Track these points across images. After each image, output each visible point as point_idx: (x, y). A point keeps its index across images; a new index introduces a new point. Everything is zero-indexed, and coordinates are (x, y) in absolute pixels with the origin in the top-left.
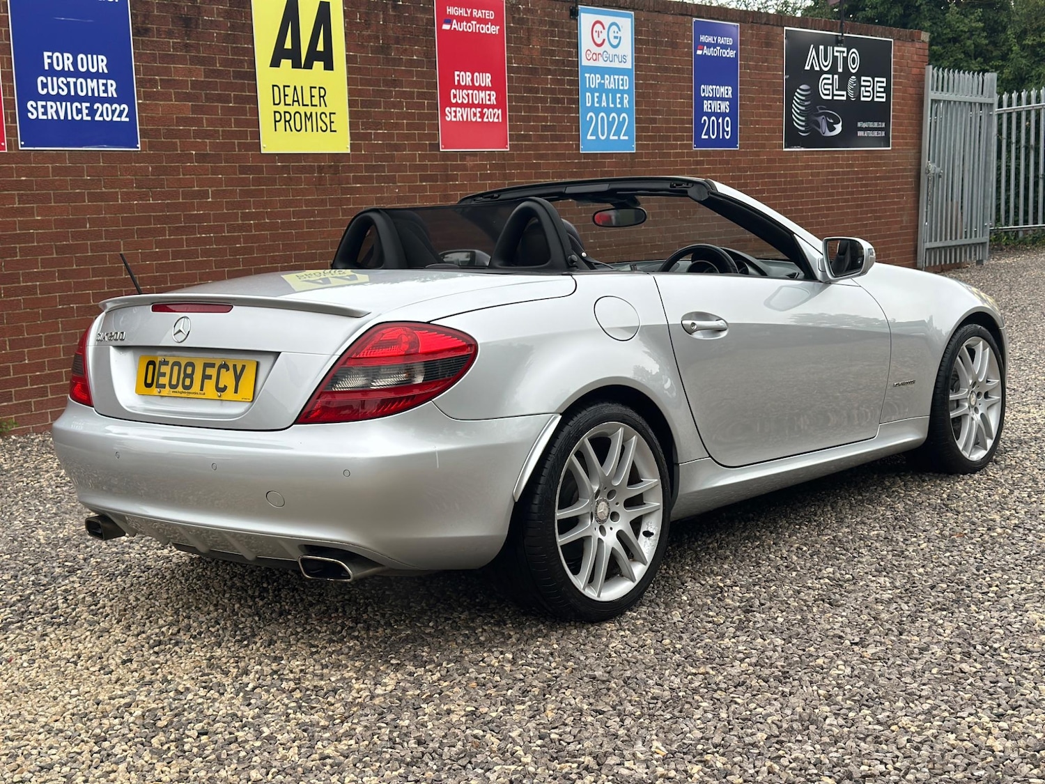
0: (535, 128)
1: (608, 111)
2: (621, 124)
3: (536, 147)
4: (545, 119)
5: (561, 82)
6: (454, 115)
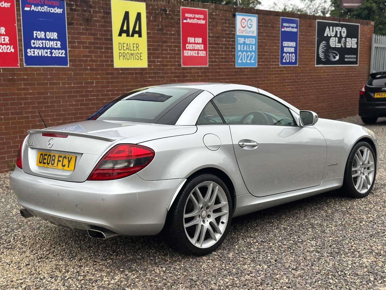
0: (218, 58)
1: (247, 52)
2: (252, 57)
3: (219, 65)
4: (222, 55)
5: (229, 41)
6: (187, 53)
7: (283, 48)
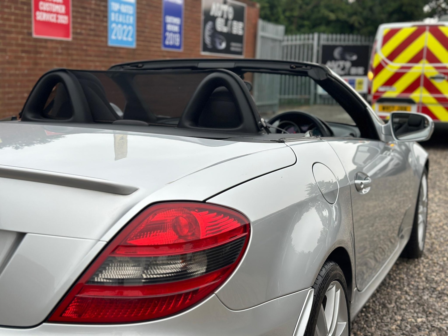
0: (85, 29)
1: (123, 24)
2: (129, 32)
3: (86, 40)
4: (90, 25)
5: (99, 5)
6: (41, 16)
7: (165, 24)
